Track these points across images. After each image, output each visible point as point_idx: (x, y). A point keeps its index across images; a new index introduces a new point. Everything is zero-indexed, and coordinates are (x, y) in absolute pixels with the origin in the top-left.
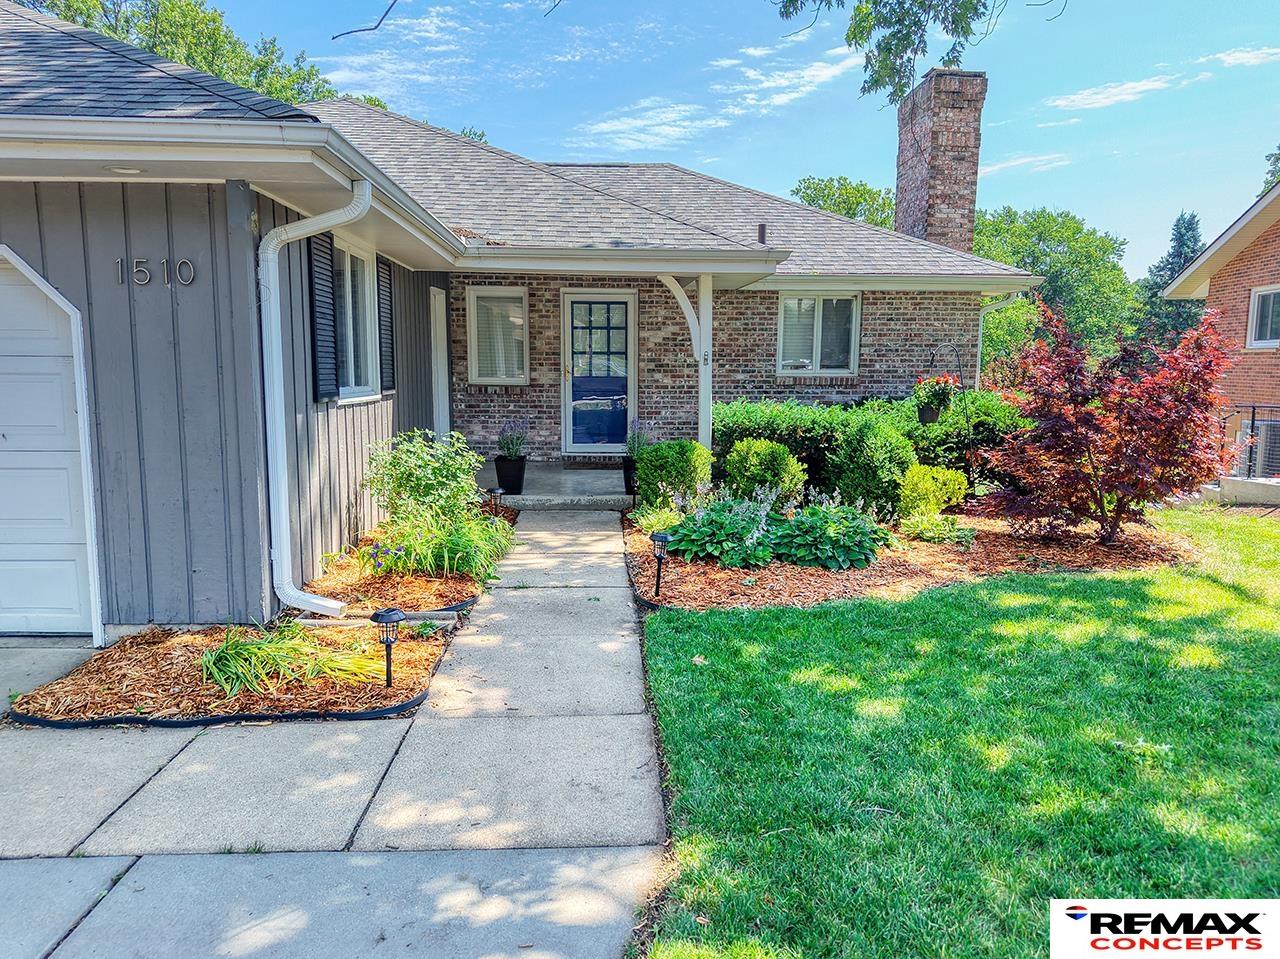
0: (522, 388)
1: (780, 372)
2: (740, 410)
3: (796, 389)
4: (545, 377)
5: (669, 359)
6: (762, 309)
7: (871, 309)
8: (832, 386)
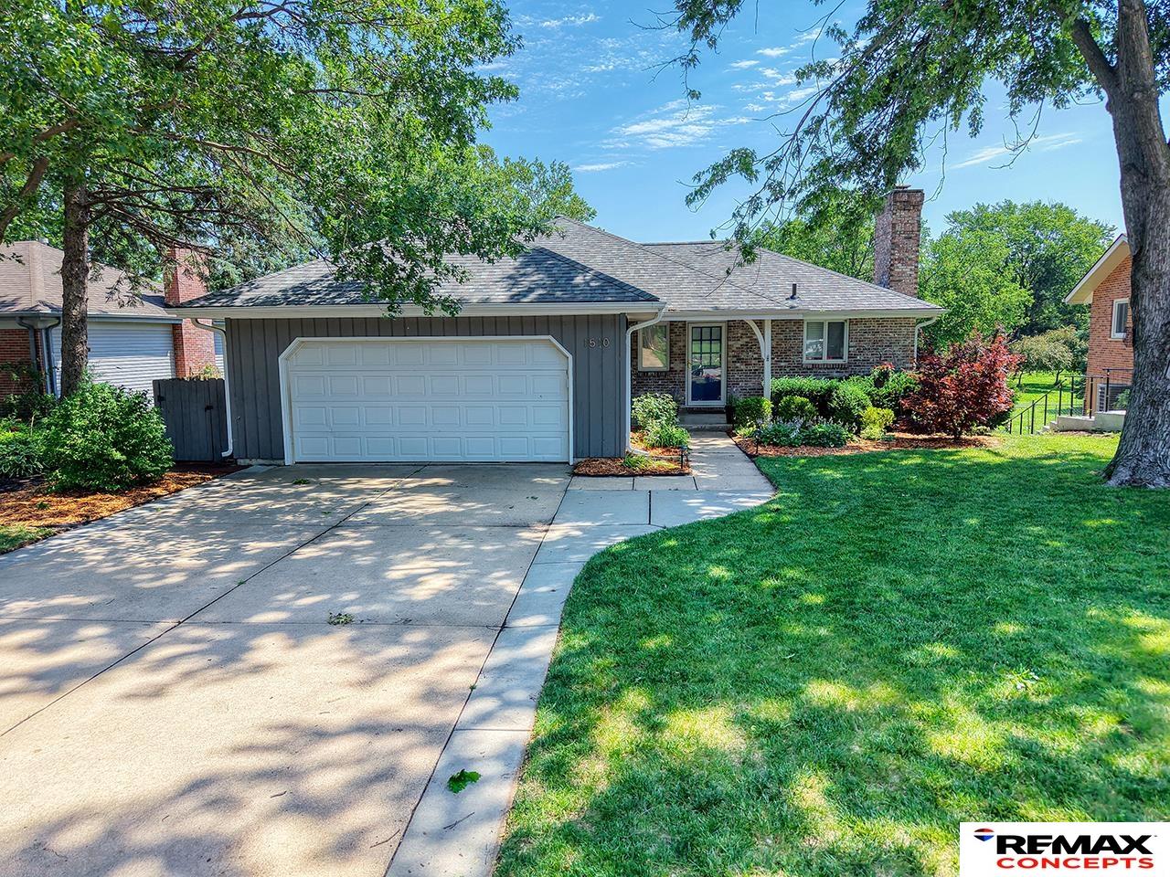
0: (666, 372)
1: (805, 361)
2: (785, 382)
3: (813, 370)
4: (677, 366)
5: (743, 356)
6: (795, 328)
7: (855, 327)
8: (833, 368)
